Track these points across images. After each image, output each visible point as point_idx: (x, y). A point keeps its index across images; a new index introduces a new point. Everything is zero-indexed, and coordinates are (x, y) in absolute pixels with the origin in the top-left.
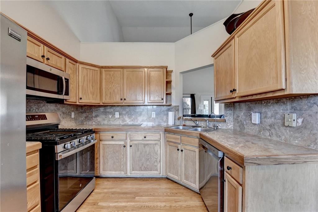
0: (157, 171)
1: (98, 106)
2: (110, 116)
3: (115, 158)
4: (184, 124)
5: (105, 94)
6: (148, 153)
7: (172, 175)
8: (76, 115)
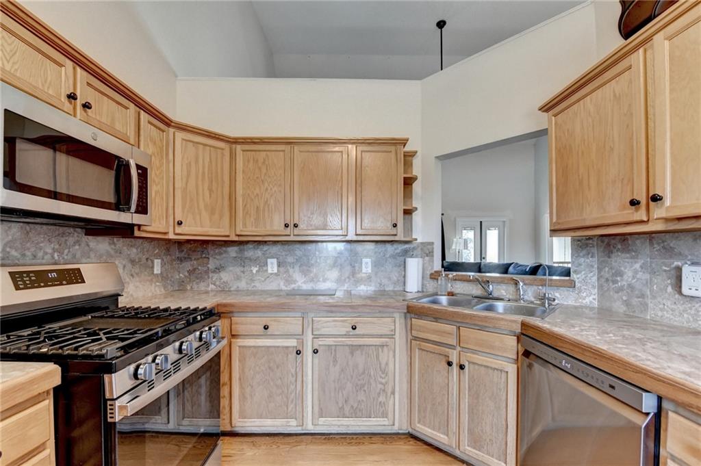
0: (386, 417)
1: (223, 243)
2: (255, 270)
3: (272, 384)
4: (449, 290)
5: (243, 210)
6: (361, 371)
7: (430, 430)
8: (166, 266)
